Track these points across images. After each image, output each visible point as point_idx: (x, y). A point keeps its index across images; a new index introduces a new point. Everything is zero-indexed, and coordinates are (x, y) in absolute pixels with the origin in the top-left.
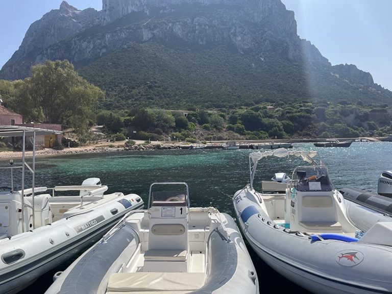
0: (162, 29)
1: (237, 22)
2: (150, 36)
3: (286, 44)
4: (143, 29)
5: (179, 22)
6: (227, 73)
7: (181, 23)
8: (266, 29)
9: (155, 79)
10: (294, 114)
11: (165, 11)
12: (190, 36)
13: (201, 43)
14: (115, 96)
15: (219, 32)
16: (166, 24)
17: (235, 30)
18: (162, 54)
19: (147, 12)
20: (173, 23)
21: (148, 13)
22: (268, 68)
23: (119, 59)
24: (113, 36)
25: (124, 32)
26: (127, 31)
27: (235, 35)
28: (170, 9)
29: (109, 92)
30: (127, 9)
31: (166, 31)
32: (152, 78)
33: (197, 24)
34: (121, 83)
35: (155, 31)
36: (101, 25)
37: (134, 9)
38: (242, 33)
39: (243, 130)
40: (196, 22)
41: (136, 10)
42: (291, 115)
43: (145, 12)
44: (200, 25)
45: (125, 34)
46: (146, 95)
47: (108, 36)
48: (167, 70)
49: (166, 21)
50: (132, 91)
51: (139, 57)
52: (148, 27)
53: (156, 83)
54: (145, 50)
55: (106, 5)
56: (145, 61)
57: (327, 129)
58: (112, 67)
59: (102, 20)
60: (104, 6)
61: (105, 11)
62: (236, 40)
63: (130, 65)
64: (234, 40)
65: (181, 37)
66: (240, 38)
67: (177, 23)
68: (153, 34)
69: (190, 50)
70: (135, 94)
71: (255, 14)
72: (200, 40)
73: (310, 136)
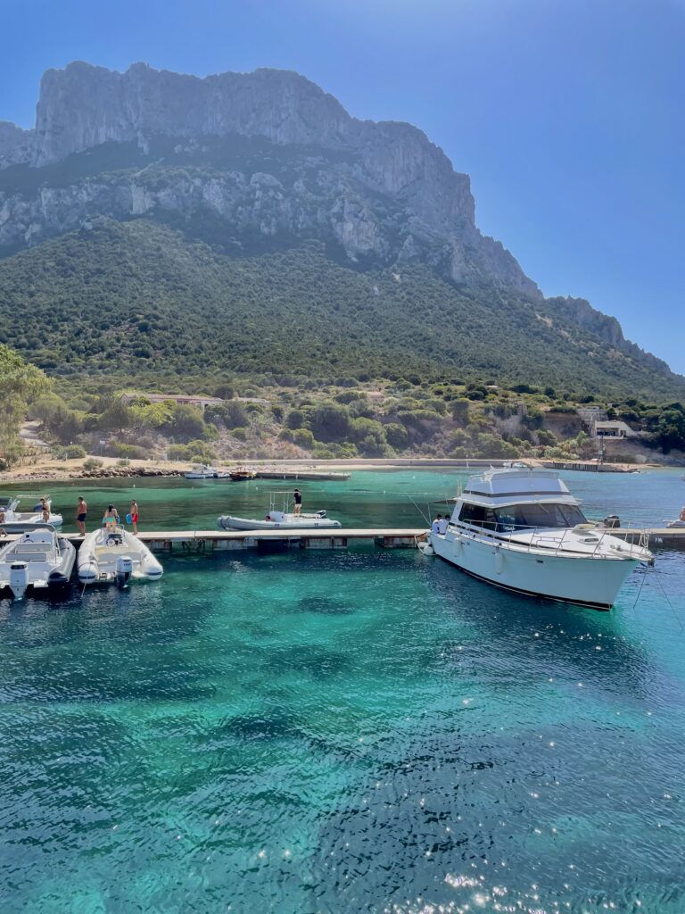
0: (178, 189)
1: (347, 190)
2: (149, 204)
3: (448, 248)
4: (133, 187)
5: (219, 178)
6: (318, 304)
7: (222, 181)
8: (409, 211)
9: (155, 308)
10: (411, 412)
11: (186, 149)
12: (241, 213)
13: (266, 230)
14: (63, 343)
15: (305, 210)
16: (187, 180)
17: (342, 208)
18: (175, 251)
19: (145, 147)
20: (205, 180)
21: (146, 150)
22: (406, 297)
23: (73, 255)
24: (59, 195)
25: (86, 189)
26: (95, 186)
27: (340, 218)
28: (197, 146)
29: (45, 334)
30: (97, 132)
31: (186, 195)
32: (150, 307)
33: (258, 186)
34: (75, 314)
35: (161, 195)
36: (31, 166)
37: (113, 135)
38: (356, 216)
39: (310, 441)
40: (256, 183)
41: (119, 139)
42: (406, 413)
43: (140, 145)
44: (265, 188)
45: (88, 194)
46: (135, 347)
47: (47, 195)
48: (184, 290)
49: (187, 174)
50: (100, 335)
51: (121, 254)
52: (144, 183)
53: (157, 318)
54: (136, 238)
55: (45, 120)
56: (133, 265)
57: (465, 442)
58: (54, 272)
59: (34, 154)
60: (41, 121)
61: (43, 133)
62: (343, 230)
63: (99, 272)
64: (338, 229)
65: (221, 213)
66: (352, 227)
67: (214, 181)
68: (156, 199)
69: (239, 243)
70: (108, 343)
71: (388, 176)
72: (263, 224)
73: (434, 452)
